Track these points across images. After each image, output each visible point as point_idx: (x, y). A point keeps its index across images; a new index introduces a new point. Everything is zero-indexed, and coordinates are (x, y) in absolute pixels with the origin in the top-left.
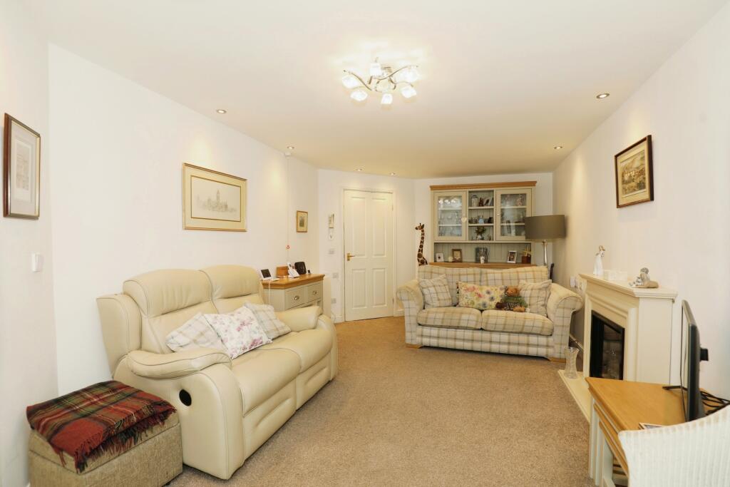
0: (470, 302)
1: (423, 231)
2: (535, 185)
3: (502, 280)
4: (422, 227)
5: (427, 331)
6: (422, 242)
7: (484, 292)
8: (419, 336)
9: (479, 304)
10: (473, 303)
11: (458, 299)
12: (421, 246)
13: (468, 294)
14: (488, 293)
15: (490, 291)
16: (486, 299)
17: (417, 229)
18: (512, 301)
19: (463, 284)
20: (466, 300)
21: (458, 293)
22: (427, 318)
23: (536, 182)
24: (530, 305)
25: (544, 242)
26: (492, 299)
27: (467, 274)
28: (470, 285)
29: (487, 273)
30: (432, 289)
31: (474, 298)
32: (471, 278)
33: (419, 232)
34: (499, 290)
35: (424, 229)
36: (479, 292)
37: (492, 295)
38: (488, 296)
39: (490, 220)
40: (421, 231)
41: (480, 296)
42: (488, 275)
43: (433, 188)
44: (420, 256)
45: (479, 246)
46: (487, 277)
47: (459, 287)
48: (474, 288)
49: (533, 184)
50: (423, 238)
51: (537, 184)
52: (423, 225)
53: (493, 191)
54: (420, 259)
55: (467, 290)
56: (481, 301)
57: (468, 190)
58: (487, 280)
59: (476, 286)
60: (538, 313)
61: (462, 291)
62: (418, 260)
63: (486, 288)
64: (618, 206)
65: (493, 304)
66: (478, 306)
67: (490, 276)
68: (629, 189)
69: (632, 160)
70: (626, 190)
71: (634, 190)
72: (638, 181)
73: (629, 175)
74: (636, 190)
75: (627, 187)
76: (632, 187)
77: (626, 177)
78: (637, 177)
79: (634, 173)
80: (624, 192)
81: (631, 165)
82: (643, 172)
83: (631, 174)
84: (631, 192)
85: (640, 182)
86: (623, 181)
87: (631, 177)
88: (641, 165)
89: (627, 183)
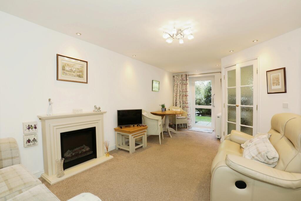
64: (58, 79)
68: (70, 74)
69: (74, 64)
70: (67, 74)
71: (75, 76)
72: (78, 74)
73: (70, 68)
74: (76, 77)
75: (67, 73)
76: (72, 74)
77: (67, 68)
78: (77, 72)
79: (74, 69)
80: (65, 74)
81: (72, 65)
82: (82, 71)
83: (72, 69)
84: (72, 76)
85: (80, 75)
86: (63, 69)
87: (72, 70)
88: (81, 69)
89: (68, 71)
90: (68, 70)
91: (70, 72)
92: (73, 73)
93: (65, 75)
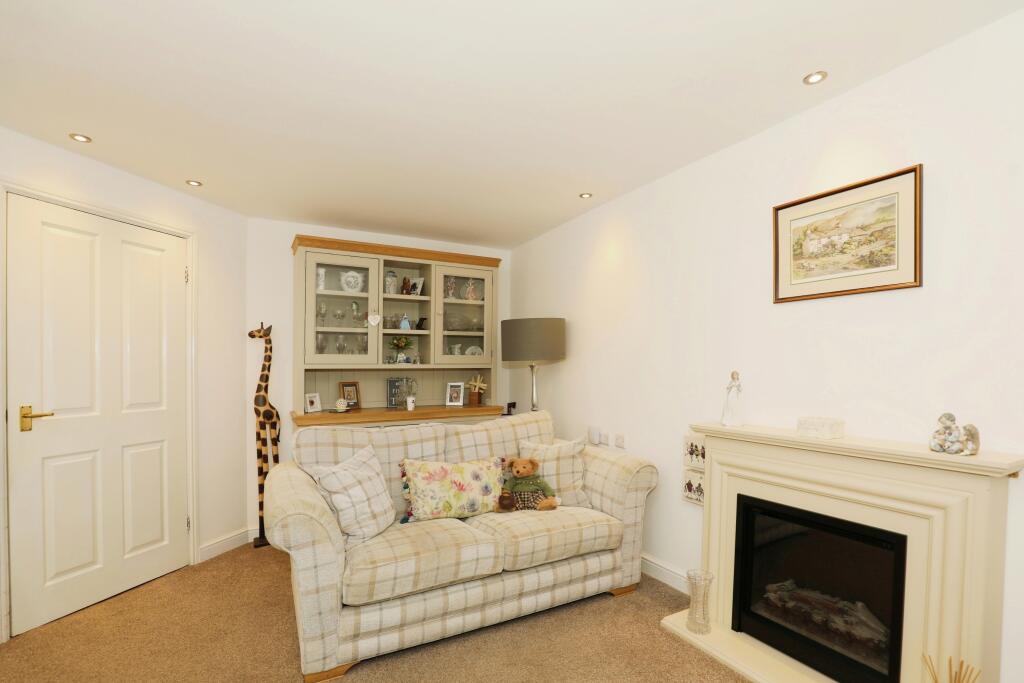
0: (441, 505)
1: (269, 342)
2: (497, 266)
3: (490, 444)
4: (265, 333)
5: (369, 618)
6: (266, 368)
7: (466, 478)
8: (345, 640)
9: (462, 507)
10: (449, 507)
11: (409, 502)
12: (265, 378)
13: (435, 486)
14: (477, 477)
15: (479, 472)
16: (474, 493)
17: (252, 335)
18: (526, 488)
19: (418, 463)
20: (433, 503)
21: (406, 487)
22: (372, 583)
23: (499, 261)
24: (559, 490)
25: (532, 367)
26: (486, 490)
27: (422, 441)
28: (434, 466)
29: (457, 434)
30: (357, 492)
31: (450, 494)
32: (430, 448)
33: (260, 343)
34: (493, 468)
35: (272, 336)
36: (458, 478)
37: (485, 480)
38: (477, 486)
39: (421, 324)
40: (263, 340)
41: (461, 488)
42: (462, 436)
43: (302, 241)
44: (260, 400)
45: (395, 375)
46: (459, 442)
47: (409, 474)
48: (445, 472)
49: (494, 263)
50: (268, 359)
51: (501, 265)
52: (270, 328)
53: (429, 266)
54: (262, 409)
55: (430, 477)
56: (465, 499)
57: (383, 258)
58: (461, 448)
59: (448, 467)
60: (578, 504)
61: (418, 482)
62: (257, 412)
63: (469, 468)
64: (778, 300)
65: (492, 500)
66: (459, 512)
67: (467, 440)
68: (824, 267)
69: (840, 213)
70: (811, 269)
71: (845, 268)
72: (865, 251)
73: (825, 241)
74: (853, 269)
75: (813, 263)
76: (834, 263)
77: (812, 246)
78: (860, 244)
79: (845, 238)
80: (802, 272)
81: (833, 225)
82: (885, 234)
83: (835, 239)
84: (832, 273)
85: (872, 253)
86: (798, 254)
87: (834, 246)
88: (878, 221)
89: (816, 257)
90: (816, 250)
91: (824, 259)
92: (839, 258)
93: (806, 276)
